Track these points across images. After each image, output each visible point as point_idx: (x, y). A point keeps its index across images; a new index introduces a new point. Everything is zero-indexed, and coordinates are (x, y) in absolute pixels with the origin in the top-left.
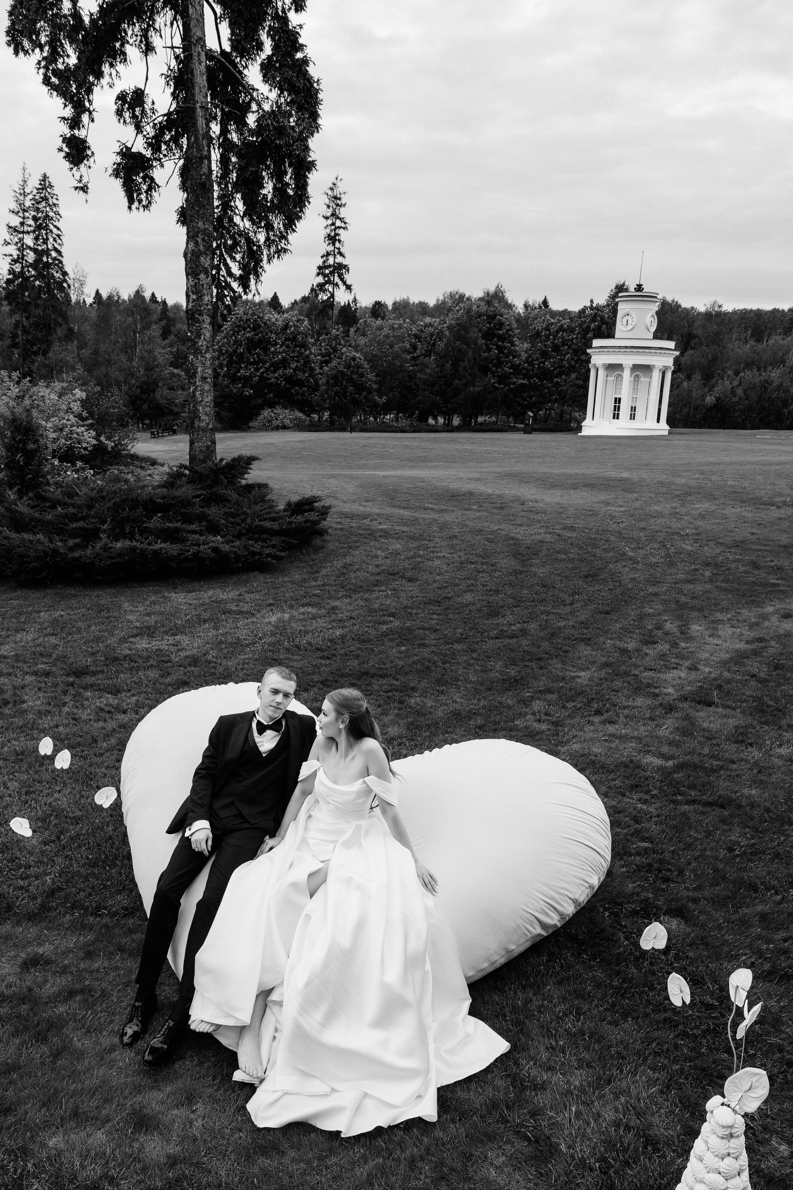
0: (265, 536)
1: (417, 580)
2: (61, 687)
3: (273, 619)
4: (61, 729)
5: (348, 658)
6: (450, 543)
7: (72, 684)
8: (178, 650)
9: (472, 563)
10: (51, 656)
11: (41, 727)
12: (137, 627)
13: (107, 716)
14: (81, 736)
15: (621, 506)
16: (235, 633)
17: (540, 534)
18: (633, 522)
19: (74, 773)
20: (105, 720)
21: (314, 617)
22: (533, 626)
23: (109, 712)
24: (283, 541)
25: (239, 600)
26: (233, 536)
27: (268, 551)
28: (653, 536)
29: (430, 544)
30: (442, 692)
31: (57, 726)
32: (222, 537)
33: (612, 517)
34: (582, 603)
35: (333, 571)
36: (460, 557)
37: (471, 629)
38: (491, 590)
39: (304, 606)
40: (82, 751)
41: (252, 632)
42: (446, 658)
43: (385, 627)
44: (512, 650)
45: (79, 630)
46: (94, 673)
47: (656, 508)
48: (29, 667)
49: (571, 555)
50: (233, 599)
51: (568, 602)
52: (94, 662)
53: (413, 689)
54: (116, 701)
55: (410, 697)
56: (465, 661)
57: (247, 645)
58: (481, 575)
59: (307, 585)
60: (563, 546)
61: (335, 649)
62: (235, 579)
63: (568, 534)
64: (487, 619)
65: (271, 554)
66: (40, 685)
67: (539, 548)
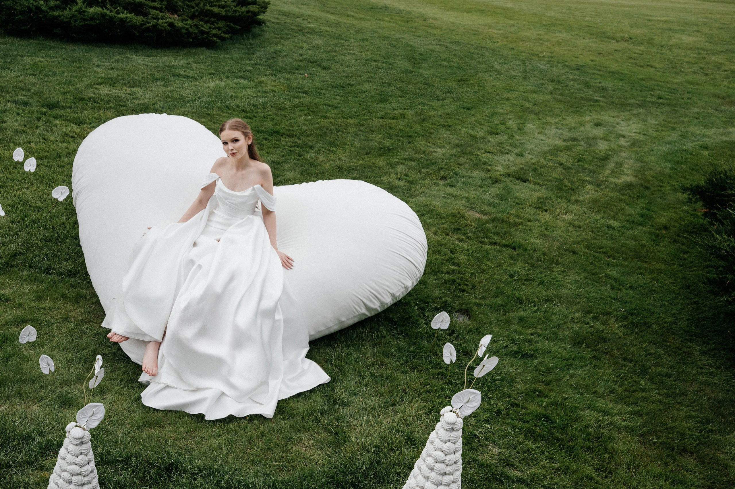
0: (213, 19)
1: (330, 69)
2: (36, 114)
3: (212, 85)
4: (33, 145)
5: (264, 119)
6: (361, 44)
7: (45, 114)
8: (133, 99)
9: (375, 61)
10: (29, 90)
11: (17, 141)
12: (102, 78)
13: (70, 139)
14: (48, 152)
15: (499, 30)
16: (180, 91)
17: (432, 45)
18: (506, 43)
19: (40, 177)
20: (69, 143)
21: (244, 88)
22: (410, 113)
23: (72, 137)
24: (228, 26)
25: (187, 67)
26: (188, 16)
27: (214, 32)
28: (518, 55)
29: (345, 43)
30: (332, 152)
31: (30, 143)
32: (178, 16)
33: (491, 37)
34: (452, 100)
35: (266, 55)
36: (366, 55)
37: (364, 109)
38: (385, 83)
39: (238, 77)
40: (48, 162)
41: (194, 92)
42: (340, 128)
43: (298, 101)
44: (391, 128)
45: (55, 74)
46: (63, 108)
47: (526, 34)
48: (11, 97)
49: (452, 64)
50: (182, 66)
51: (441, 98)
52: (64, 99)
53: (311, 147)
54: (79, 130)
55: (307, 152)
56: (354, 132)
57: (188, 102)
58: (380, 70)
59: (243, 62)
60: (447, 56)
61: (257, 113)
62: (186, 51)
63: (454, 47)
64: (378, 104)
65: (216, 34)
66: (18, 111)
67: (429, 55)
